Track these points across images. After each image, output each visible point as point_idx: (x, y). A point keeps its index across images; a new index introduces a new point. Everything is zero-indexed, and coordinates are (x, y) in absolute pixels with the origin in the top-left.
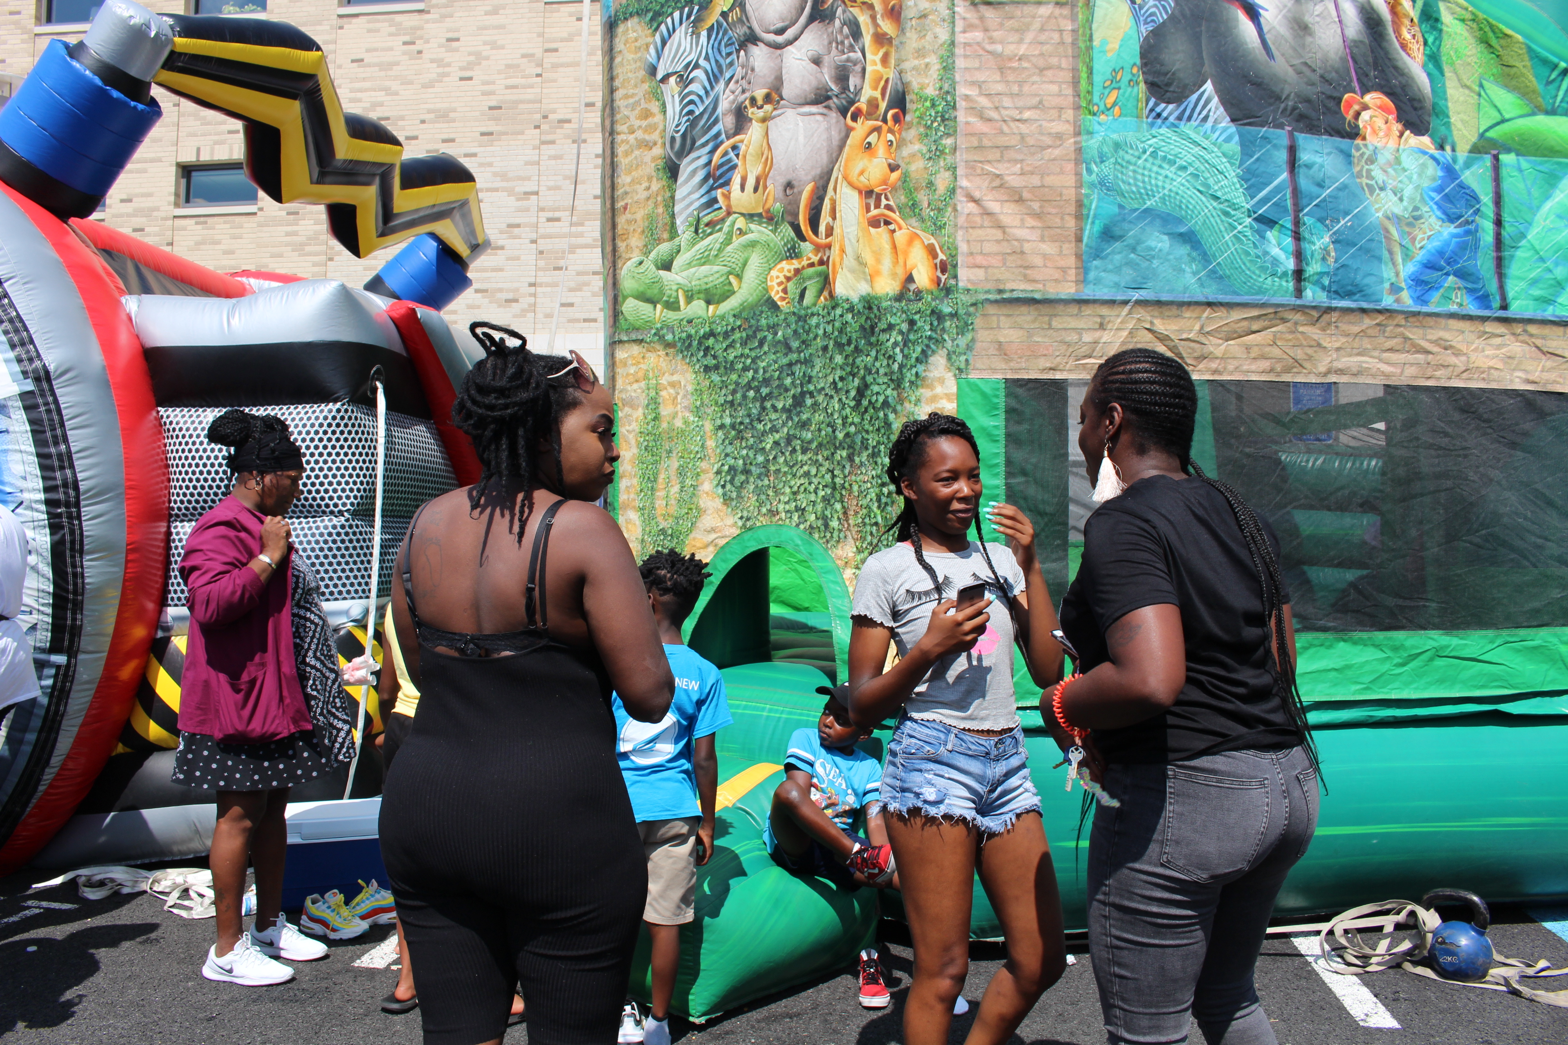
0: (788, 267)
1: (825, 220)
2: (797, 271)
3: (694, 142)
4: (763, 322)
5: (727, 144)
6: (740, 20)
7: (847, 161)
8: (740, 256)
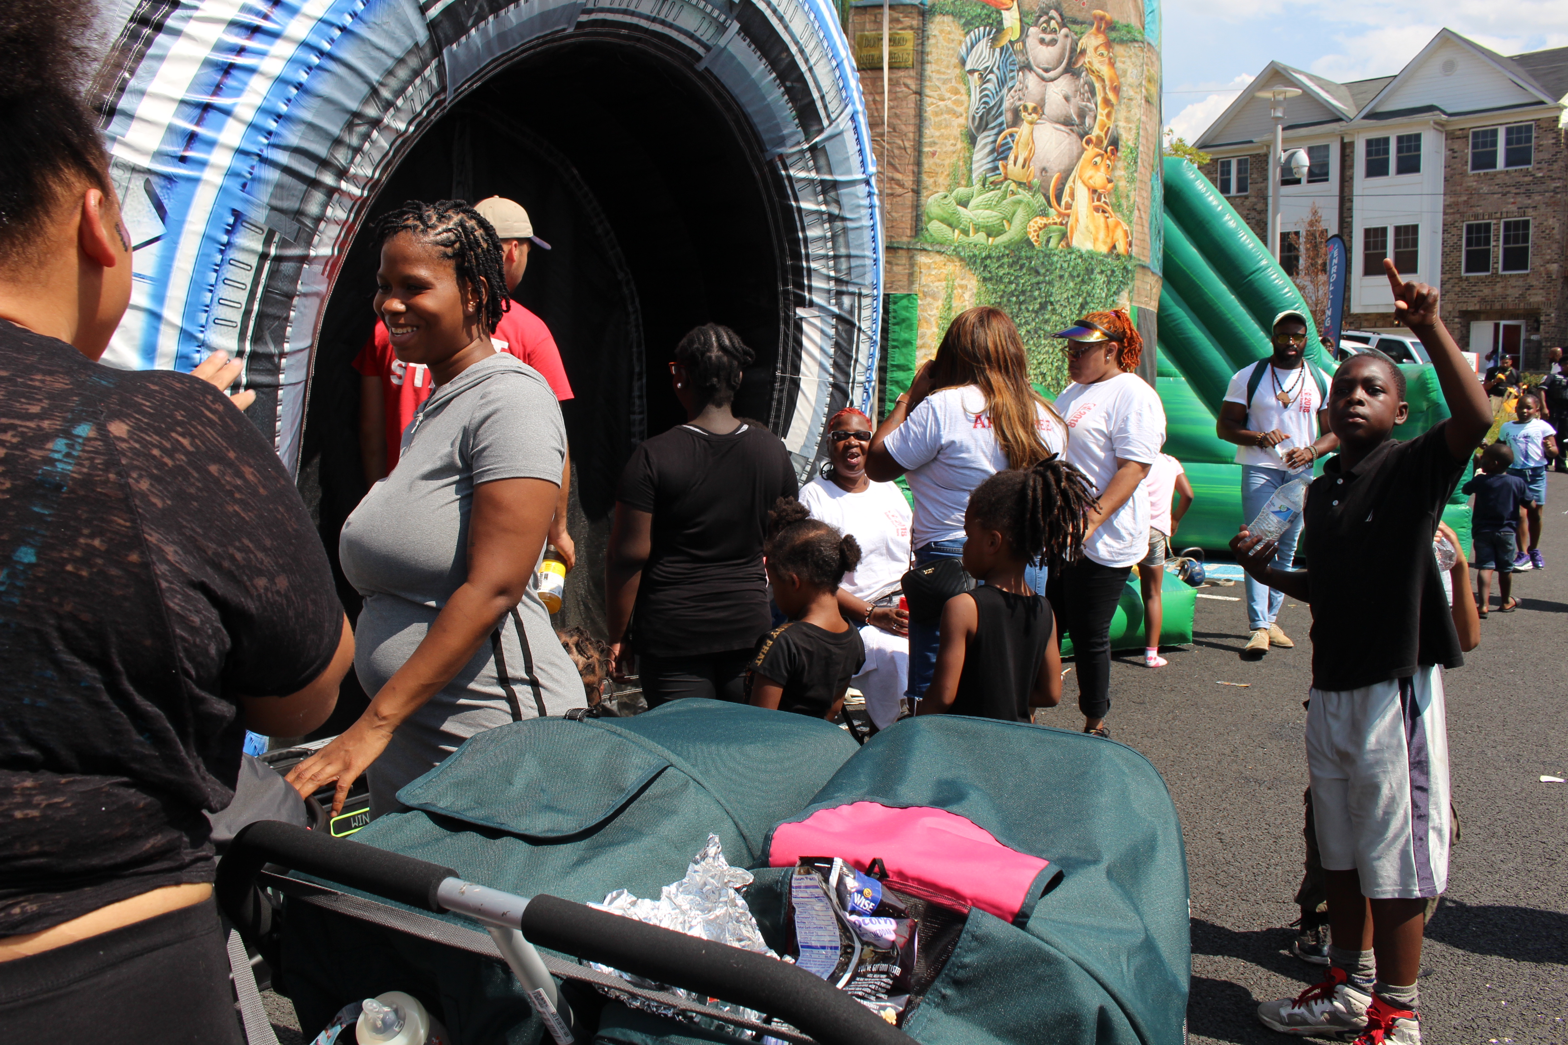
0: (1041, 221)
1: (1065, 198)
2: (1045, 225)
3: (987, 125)
4: (1023, 254)
5: (1007, 131)
6: (1021, 51)
7: (1082, 167)
8: (1010, 209)
